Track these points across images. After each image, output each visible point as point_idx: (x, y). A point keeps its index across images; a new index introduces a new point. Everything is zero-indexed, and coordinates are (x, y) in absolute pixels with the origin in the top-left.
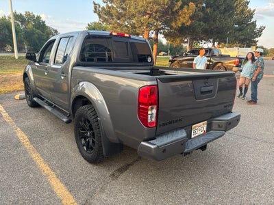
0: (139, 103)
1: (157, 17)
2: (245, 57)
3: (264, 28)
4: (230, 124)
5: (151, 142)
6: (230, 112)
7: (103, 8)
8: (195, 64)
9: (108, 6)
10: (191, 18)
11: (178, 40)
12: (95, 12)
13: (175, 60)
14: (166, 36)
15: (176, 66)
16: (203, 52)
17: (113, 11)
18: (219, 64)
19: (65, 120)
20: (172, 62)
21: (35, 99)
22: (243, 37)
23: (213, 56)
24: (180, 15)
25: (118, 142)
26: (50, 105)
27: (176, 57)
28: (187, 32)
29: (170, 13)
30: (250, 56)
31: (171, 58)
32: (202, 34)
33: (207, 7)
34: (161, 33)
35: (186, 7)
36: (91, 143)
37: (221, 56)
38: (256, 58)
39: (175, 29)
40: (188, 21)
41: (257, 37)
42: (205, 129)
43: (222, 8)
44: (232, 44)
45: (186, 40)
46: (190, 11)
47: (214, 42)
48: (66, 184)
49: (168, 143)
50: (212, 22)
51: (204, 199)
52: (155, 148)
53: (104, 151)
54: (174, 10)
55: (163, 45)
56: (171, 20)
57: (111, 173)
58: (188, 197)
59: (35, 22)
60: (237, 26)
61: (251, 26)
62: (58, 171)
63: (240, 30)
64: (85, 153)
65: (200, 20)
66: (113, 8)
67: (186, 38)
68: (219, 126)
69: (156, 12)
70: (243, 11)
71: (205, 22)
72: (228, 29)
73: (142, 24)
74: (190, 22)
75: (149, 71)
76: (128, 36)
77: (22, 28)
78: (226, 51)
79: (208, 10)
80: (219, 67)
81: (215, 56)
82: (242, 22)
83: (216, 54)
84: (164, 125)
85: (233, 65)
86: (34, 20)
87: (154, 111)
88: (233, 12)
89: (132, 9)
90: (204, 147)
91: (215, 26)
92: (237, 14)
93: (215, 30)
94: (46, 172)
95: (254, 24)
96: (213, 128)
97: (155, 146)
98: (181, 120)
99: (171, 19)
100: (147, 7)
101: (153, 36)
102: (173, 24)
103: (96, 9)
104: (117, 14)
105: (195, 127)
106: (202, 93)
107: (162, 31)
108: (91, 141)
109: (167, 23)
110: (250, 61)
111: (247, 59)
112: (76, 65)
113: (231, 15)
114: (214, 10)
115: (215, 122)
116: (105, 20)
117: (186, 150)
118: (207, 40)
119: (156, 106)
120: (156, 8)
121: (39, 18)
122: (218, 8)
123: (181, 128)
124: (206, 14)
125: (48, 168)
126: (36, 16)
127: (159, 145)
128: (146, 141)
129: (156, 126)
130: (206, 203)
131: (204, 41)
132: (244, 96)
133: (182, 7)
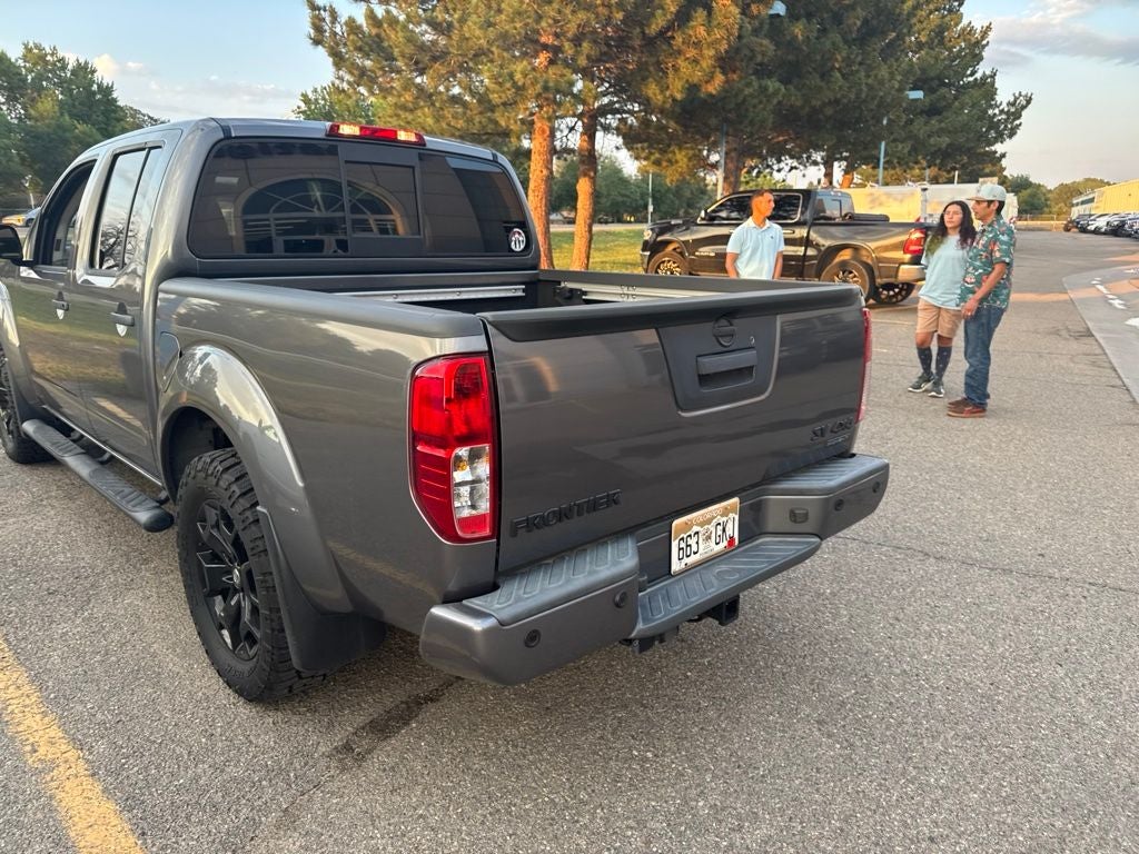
0: (416, 438)
1: (582, 62)
2: (935, 221)
3: (1029, 101)
4: (839, 504)
5: (475, 603)
6: (846, 454)
7: (352, 25)
8: (736, 257)
9: (371, 16)
10: (725, 63)
11: (681, 157)
12: (317, 42)
13: (668, 243)
14: (631, 139)
15: (670, 266)
16: (764, 204)
17: (395, 38)
18: (846, 255)
19: (143, 516)
20: (653, 248)
21: (29, 427)
22: (945, 141)
23: (820, 220)
24: (680, 52)
25: (347, 607)
26: (91, 451)
27: (669, 228)
28: (713, 122)
29: (637, 43)
30: (955, 217)
31: (648, 235)
32: (778, 128)
33: (793, 15)
34: (607, 129)
35: (700, 14)
36: (246, 616)
37: (853, 221)
38: (978, 225)
39: (662, 111)
40: (710, 78)
41: (1000, 138)
42: (733, 529)
43: (855, 21)
44: (900, 168)
45: (714, 158)
46: (718, 33)
47: (828, 164)
48: (129, 804)
49: (552, 604)
50: (815, 80)
51: (724, 830)
52: (488, 632)
53: (292, 650)
54: (653, 29)
55: (624, 181)
56: (643, 73)
57: (338, 738)
58: (657, 825)
59: (67, 91)
60: (919, 94)
61: (976, 93)
62: (101, 746)
63: (932, 111)
64: (227, 659)
65: (762, 71)
66: (393, 21)
67: (713, 147)
68: (793, 516)
69: (577, 41)
70: (941, 30)
71: (785, 81)
72: (884, 107)
73: (520, 89)
74: (719, 78)
75: (516, 291)
76: (413, 138)
77: (12, 119)
78: (874, 201)
79: (798, 30)
80: (845, 268)
81: (828, 221)
82: (940, 79)
83: (832, 211)
84: (531, 525)
85: (899, 255)
86: (62, 83)
87: (484, 469)
88: (900, 37)
89: (473, 28)
90: (725, 609)
91: (828, 95)
92: (920, 46)
93: (829, 111)
94: (42, 750)
95: (987, 87)
96: (771, 527)
97: (490, 622)
98: (612, 501)
99: (642, 67)
100: (539, 18)
101: (576, 141)
102: (652, 90)
103: (318, 29)
104: (409, 50)
105: (688, 526)
106: (705, 379)
107: (612, 120)
108: (246, 606)
109: (626, 86)
110: (953, 239)
111: (941, 231)
112: (173, 271)
113: (892, 50)
114: (823, 31)
115: (777, 501)
116: (362, 75)
117: (640, 626)
118: (801, 155)
119: (487, 447)
120: (575, 21)
121: (83, 71)
122: (838, 19)
123: (618, 534)
124: (791, 44)
125: (55, 732)
126: (71, 64)
127: (506, 614)
128: (450, 599)
129: (496, 533)
130: (731, 846)
131: (788, 162)
132: (938, 384)
133: (683, 17)
